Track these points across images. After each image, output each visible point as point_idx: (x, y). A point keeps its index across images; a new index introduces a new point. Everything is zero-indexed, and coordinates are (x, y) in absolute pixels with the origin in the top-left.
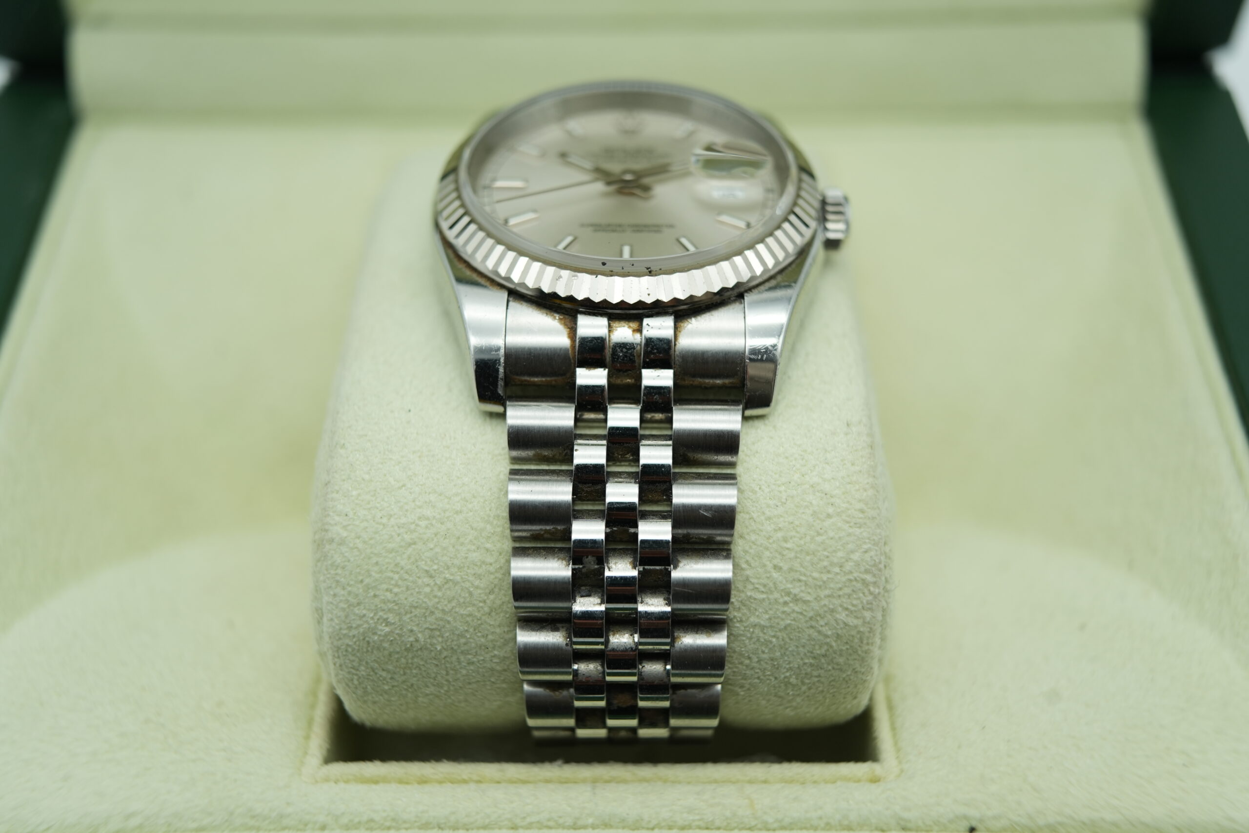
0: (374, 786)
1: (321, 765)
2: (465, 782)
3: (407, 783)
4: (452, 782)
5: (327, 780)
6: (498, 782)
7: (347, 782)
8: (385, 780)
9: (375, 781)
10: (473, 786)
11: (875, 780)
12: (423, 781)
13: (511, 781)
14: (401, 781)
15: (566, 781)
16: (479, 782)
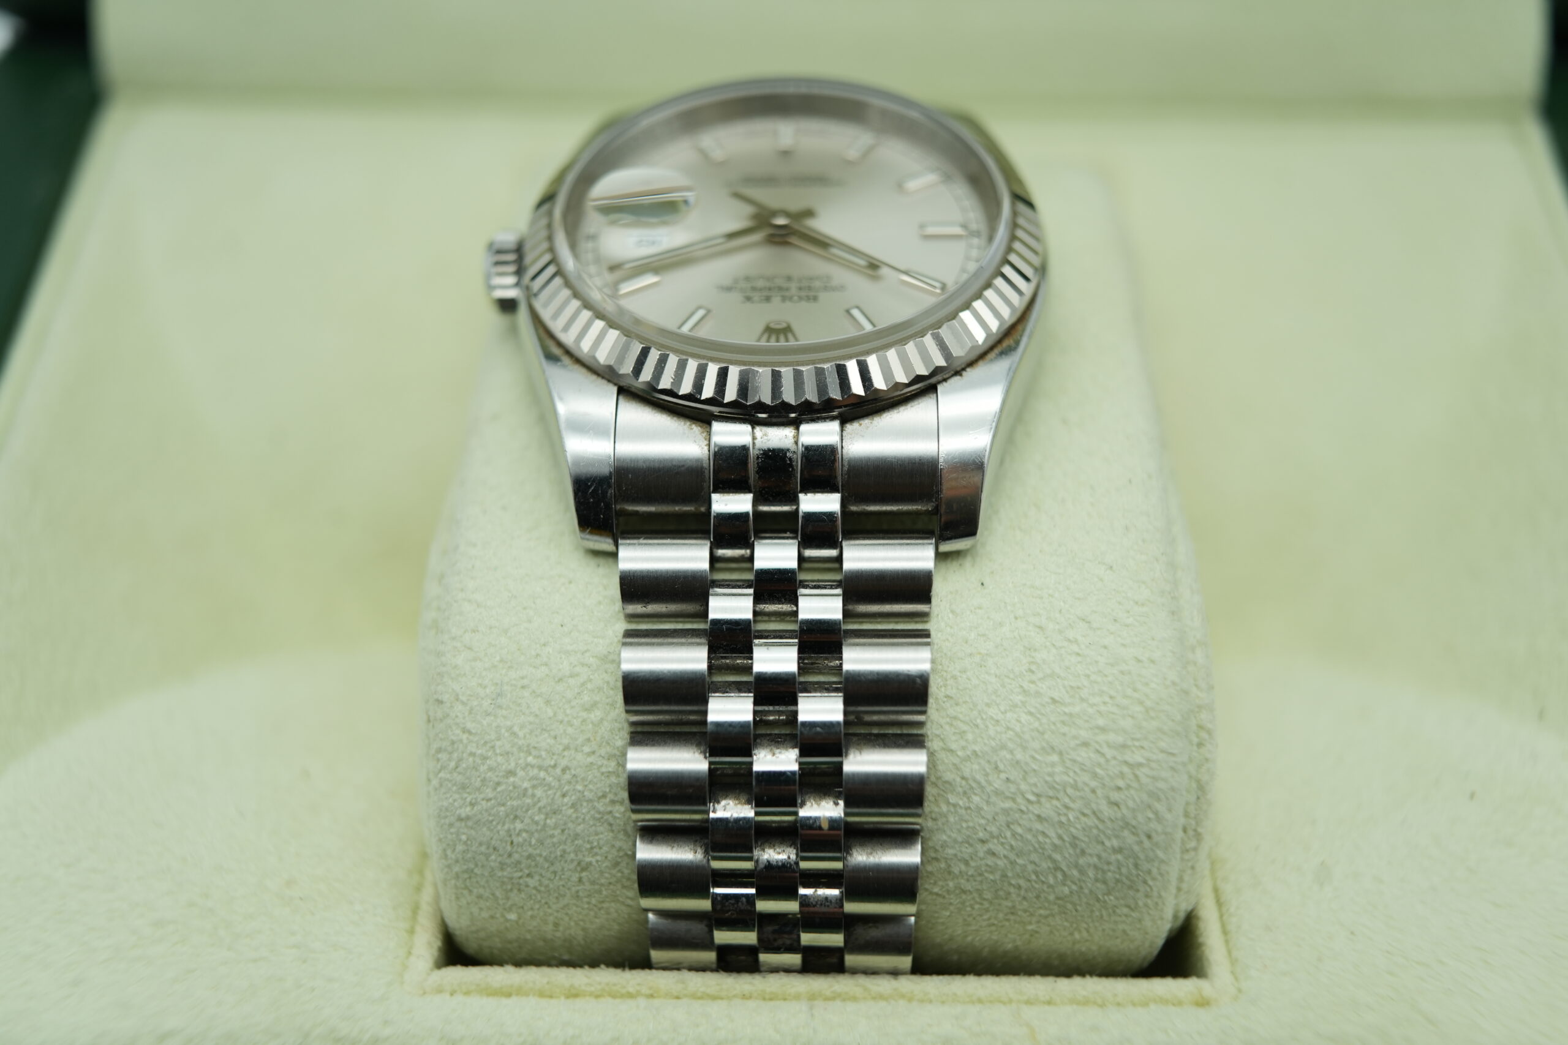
0: (505, 1001)
1: (432, 970)
2: (631, 996)
3: (551, 997)
4: (614, 997)
5: (439, 990)
6: (678, 998)
7: (467, 993)
8: (519, 991)
9: (506, 993)
10: (642, 1002)
11: (1203, 1003)
12: (573, 994)
13: (694, 996)
14: (541, 994)
15: (773, 997)
16: (652, 996)
